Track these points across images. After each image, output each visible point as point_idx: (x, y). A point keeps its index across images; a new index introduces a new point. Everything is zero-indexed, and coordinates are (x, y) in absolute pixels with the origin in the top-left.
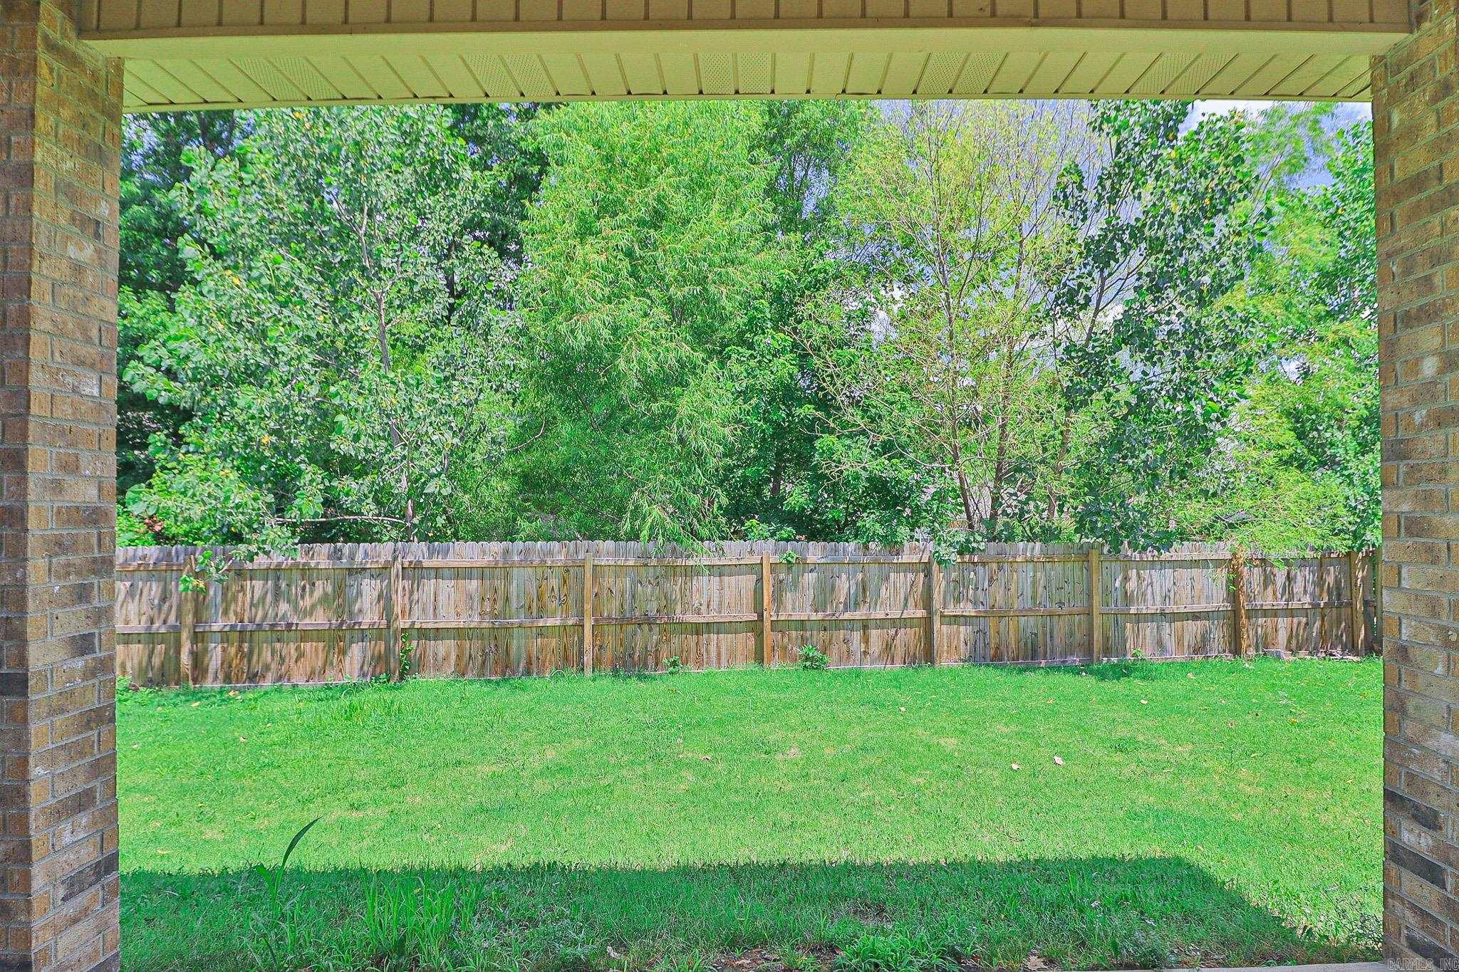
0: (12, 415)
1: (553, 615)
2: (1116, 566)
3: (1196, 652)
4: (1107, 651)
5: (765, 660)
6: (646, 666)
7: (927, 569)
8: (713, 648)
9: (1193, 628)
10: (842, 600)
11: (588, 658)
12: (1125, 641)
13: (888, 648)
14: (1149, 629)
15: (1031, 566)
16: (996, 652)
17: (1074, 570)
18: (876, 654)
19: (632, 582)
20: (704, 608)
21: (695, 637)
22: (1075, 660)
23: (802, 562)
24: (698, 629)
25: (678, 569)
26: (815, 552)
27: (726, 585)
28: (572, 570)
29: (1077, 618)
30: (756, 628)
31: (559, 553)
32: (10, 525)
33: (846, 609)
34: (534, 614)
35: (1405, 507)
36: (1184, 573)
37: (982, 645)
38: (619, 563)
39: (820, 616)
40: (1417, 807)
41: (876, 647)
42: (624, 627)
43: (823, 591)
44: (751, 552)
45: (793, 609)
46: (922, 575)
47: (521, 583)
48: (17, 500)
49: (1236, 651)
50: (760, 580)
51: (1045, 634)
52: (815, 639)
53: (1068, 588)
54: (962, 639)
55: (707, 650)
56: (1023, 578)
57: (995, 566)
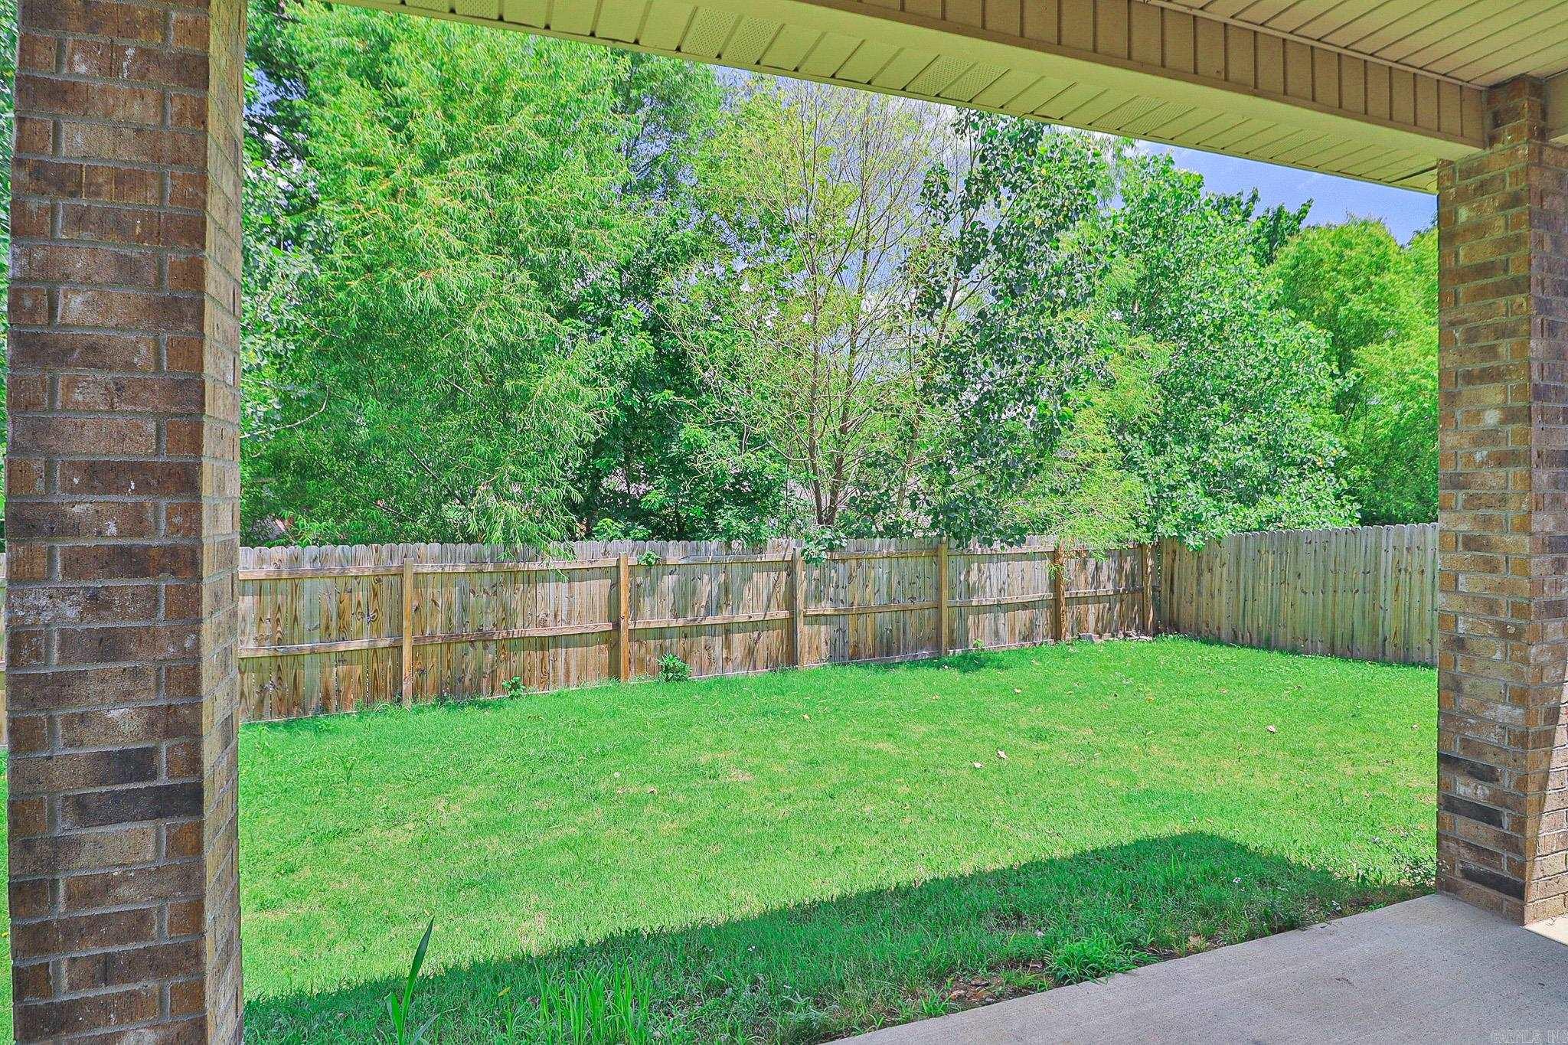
0: (175, 415)
1: (358, 635)
2: (961, 560)
3: (1024, 639)
4: (952, 644)
5: (622, 674)
6: (479, 690)
7: (790, 567)
8: (560, 664)
9: (1023, 616)
10: (704, 604)
11: (407, 686)
12: (968, 633)
13: (750, 652)
14: (987, 619)
15: (886, 561)
16: (854, 651)
17: (924, 564)
18: (738, 661)
19: (462, 592)
20: (551, 618)
21: (539, 653)
22: (925, 653)
23: (661, 563)
24: (542, 644)
25: (520, 574)
26: (675, 552)
27: (576, 592)
28: (384, 579)
29: (927, 611)
30: (611, 636)
31: (366, 559)
32: (174, 573)
33: (708, 614)
34: (334, 634)
35: (1464, 527)
36: (1017, 565)
37: (842, 643)
38: (447, 570)
39: (681, 622)
40: (1473, 765)
41: (738, 652)
42: (452, 647)
43: (684, 595)
44: (605, 553)
45: (651, 616)
46: (785, 574)
47: (317, 598)
48: (184, 536)
49: (1057, 636)
50: (616, 584)
51: (899, 630)
52: (674, 648)
53: (919, 583)
54: (823, 640)
55: (554, 668)
56: (880, 571)
57: (854, 562)
